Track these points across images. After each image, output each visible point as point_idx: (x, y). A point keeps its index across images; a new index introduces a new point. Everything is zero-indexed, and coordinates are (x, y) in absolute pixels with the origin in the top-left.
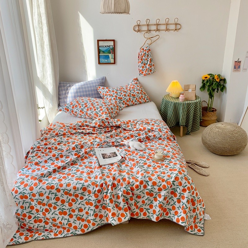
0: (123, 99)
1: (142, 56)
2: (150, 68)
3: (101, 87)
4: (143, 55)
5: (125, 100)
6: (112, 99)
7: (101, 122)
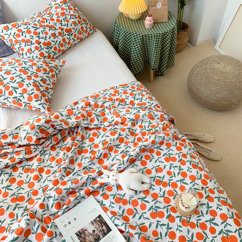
7: (38, 133)
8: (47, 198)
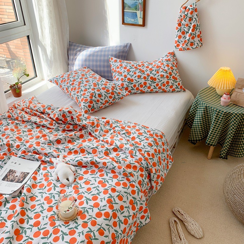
0: (135, 81)
1: (181, 20)
2: (192, 41)
3: (114, 59)
4: (182, 17)
5: (137, 85)
6: (120, 79)
7: (60, 115)
8: (24, 145)
